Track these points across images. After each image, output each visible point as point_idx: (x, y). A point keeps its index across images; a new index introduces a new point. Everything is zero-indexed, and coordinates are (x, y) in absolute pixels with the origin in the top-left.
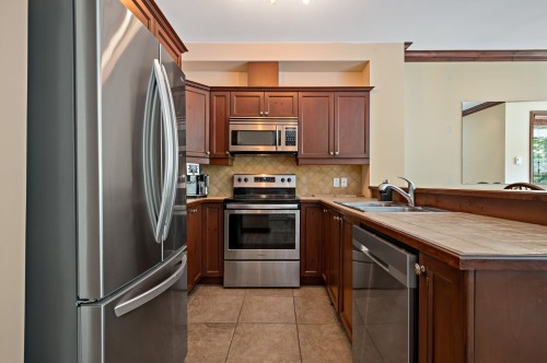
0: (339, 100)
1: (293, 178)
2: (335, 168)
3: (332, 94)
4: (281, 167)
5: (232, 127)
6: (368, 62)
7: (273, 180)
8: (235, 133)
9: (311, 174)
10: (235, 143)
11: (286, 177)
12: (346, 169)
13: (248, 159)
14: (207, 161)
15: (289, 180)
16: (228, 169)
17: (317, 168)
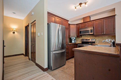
0: (105, 20)
1: (94, 39)
2: (107, 37)
3: (102, 20)
4: (92, 37)
5: (80, 31)
6: (115, 8)
7: (89, 40)
8: (80, 32)
9: (99, 38)
10: (80, 33)
11: (92, 39)
12: (110, 37)
13: (85, 36)
14: (76, 37)
15: (93, 40)
16: (81, 38)
17: (101, 37)
